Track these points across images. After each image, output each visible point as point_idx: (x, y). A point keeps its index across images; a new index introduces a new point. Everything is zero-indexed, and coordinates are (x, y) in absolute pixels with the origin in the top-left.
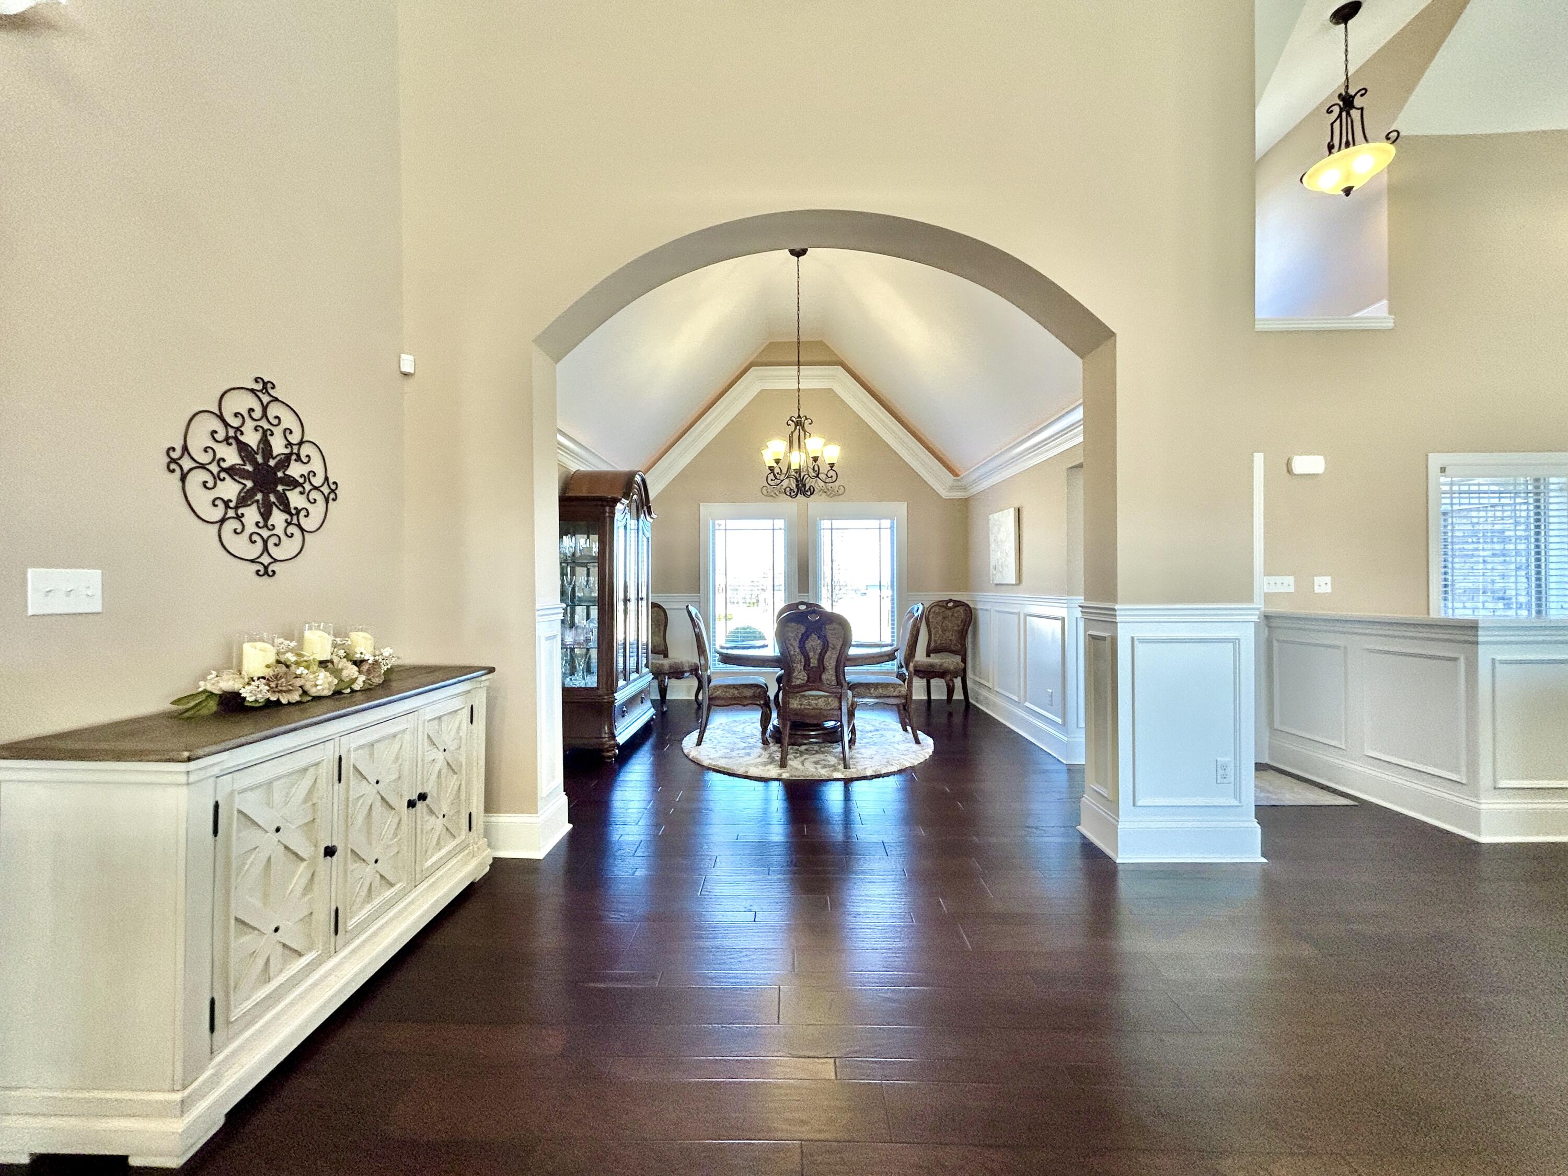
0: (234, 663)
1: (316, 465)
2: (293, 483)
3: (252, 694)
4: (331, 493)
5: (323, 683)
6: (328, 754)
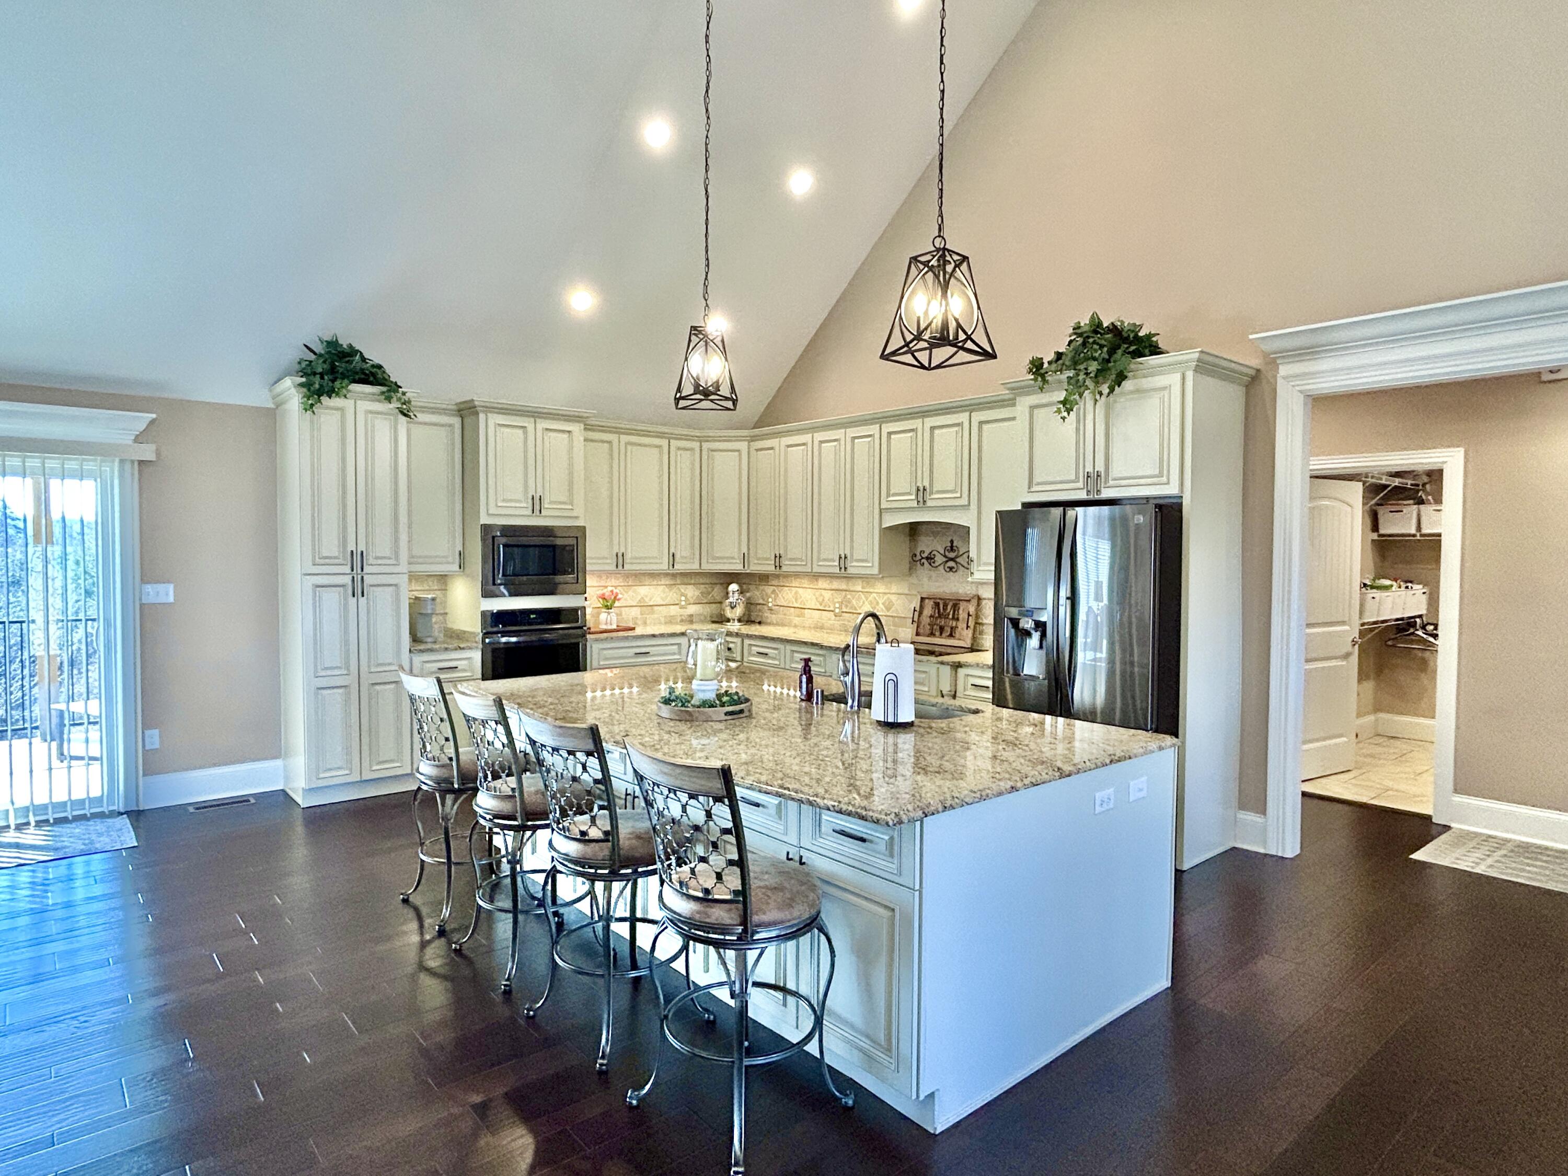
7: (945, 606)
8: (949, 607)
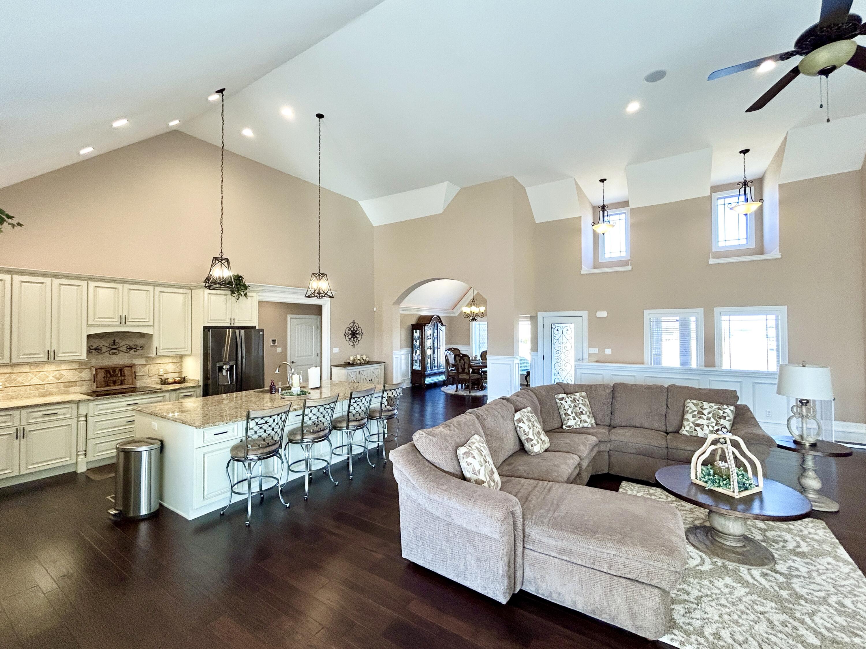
0: (350, 359)
1: (360, 330)
2: (357, 334)
3: (351, 362)
4: (362, 334)
5: (358, 362)
6: (358, 370)
7: (114, 371)
8: (117, 371)
